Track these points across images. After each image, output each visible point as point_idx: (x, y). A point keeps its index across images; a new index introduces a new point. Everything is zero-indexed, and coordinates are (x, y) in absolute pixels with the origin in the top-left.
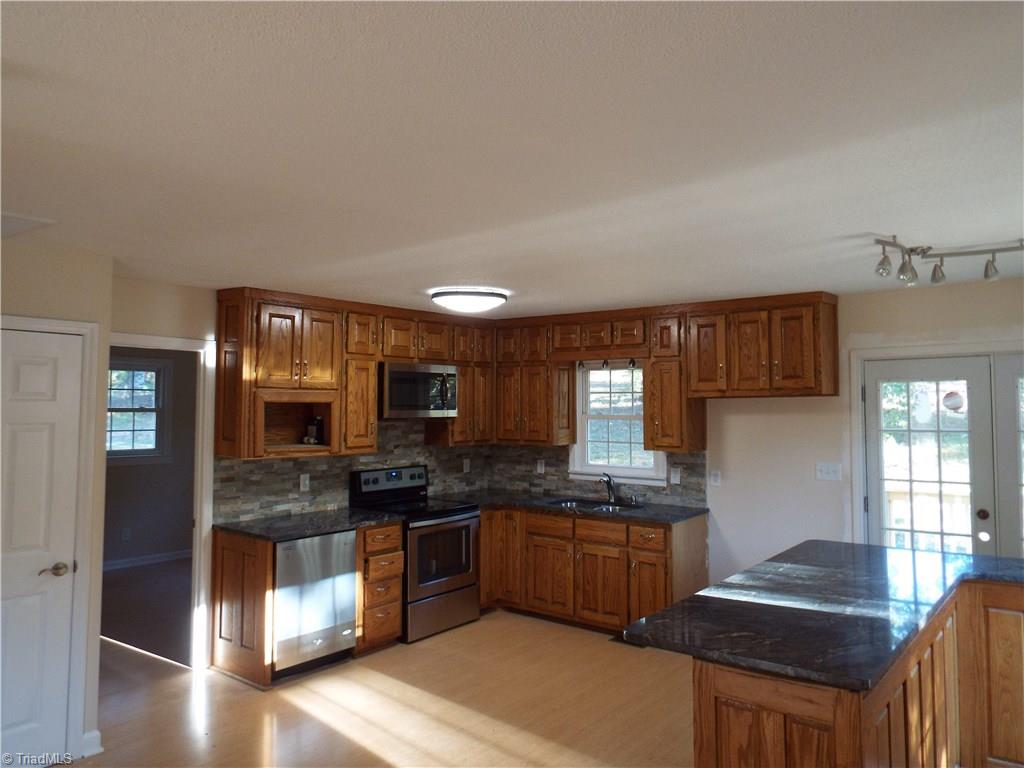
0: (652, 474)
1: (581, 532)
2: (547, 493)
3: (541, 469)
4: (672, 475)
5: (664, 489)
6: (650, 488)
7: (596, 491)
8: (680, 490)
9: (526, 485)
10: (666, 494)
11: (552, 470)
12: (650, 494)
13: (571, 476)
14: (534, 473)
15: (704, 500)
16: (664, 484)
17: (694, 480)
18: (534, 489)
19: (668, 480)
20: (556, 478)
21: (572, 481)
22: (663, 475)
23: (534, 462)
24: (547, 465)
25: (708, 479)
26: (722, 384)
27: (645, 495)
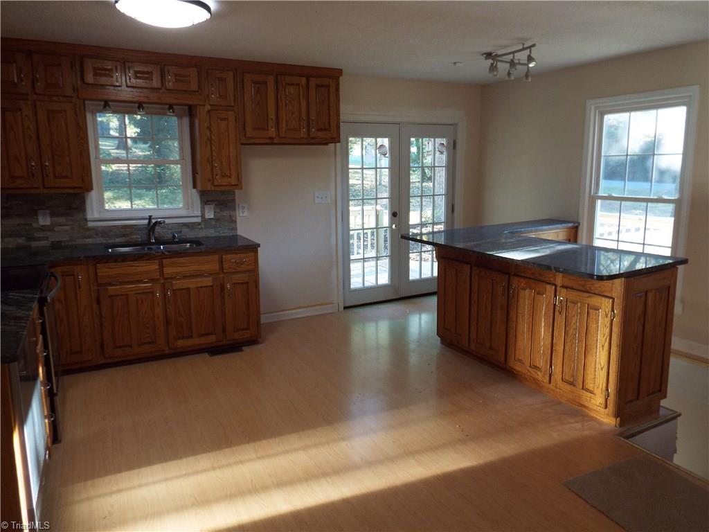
0: (184, 213)
1: (168, 271)
2: (56, 246)
3: (44, 220)
4: (206, 211)
5: (199, 224)
6: (185, 225)
7: (124, 236)
8: (213, 223)
9: (21, 241)
10: (202, 228)
11: (62, 220)
12: (185, 230)
13: (90, 224)
14: (35, 225)
15: (236, 229)
16: (199, 220)
17: (225, 213)
18: (34, 244)
19: (203, 216)
20: (68, 228)
21: (93, 229)
22: (198, 213)
23: (33, 213)
24: (52, 215)
25: (237, 212)
26: (272, 132)
27: (181, 231)
